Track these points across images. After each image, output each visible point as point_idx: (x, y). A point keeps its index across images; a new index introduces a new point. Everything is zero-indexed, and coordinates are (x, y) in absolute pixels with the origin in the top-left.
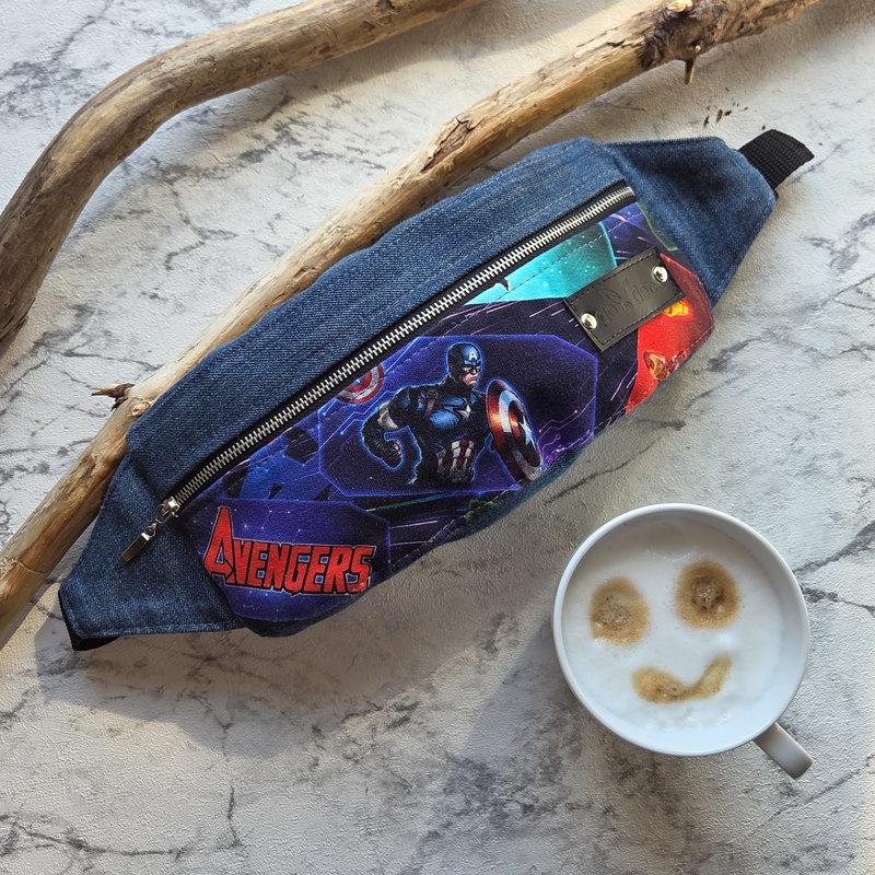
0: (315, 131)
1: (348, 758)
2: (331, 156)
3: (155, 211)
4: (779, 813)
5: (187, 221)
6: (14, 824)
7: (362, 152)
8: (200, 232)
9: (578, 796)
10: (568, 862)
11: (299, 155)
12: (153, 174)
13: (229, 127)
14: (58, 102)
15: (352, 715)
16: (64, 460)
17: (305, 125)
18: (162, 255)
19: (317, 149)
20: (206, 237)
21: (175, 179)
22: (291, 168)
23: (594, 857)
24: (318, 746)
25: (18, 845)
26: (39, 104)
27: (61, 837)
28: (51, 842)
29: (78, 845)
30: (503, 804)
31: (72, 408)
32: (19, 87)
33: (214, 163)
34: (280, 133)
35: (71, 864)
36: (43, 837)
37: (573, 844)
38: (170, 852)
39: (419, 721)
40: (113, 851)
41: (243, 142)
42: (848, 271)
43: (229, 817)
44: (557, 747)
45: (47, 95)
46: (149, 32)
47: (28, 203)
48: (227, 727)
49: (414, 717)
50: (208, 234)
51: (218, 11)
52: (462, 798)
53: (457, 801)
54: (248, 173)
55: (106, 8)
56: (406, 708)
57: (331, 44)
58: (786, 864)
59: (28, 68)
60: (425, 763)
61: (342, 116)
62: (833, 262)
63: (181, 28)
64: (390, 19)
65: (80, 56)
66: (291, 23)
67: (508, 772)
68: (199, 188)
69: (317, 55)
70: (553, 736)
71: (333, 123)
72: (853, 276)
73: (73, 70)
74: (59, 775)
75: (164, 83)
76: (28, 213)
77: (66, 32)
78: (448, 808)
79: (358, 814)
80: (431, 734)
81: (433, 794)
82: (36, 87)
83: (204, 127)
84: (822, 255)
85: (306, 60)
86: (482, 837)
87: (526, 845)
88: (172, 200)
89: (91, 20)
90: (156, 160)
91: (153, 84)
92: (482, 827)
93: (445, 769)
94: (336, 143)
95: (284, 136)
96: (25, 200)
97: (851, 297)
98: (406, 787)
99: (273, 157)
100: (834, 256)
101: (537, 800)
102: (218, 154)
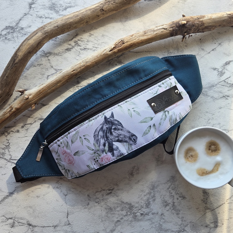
0: (84, 43)
1: (96, 202)
2: (89, 49)
3: (44, 64)
4: (205, 214)
5: (52, 67)
6: (14, 220)
7: (97, 48)
8: (56, 70)
9: (155, 211)
10: (152, 227)
11: (81, 49)
12: (43, 55)
13: (62, 42)
14: (18, 36)
15: (97, 192)
16: (23, 129)
17: (82, 41)
18: (46, 76)
19: (85, 47)
20: (57, 71)
21: (49, 56)
22: (78, 52)
23: (159, 226)
24: (89, 200)
25: (15, 225)
26: (13, 37)
27: (26, 223)
28: (23, 224)
29: (30, 225)
30: (136, 213)
31: (24, 116)
32: (7, 32)
33: (59, 51)
34: (75, 44)
35: (28, 230)
36: (21, 223)
37: (153, 223)
38: (53, 226)
39: (114, 193)
40: (38, 226)
41: (66, 46)
42: (222, 77)
43: (67, 218)
44: (149, 199)
45: (15, 35)
46: (41, 17)
47: (12, 66)
48: (66, 195)
49: (113, 192)
50: (58, 70)
51: (59, 11)
52: (125, 212)
53: (124, 213)
54: (68, 54)
55: (29, 11)
56: (111, 190)
57: (88, 21)
58: (207, 226)
59: (10, 28)
60: (116, 203)
61: (91, 39)
62: (218, 74)
63: (49, 16)
64: (103, 14)
65: (23, 24)
66: (78, 16)
67: (137, 205)
68: (55, 58)
69: (85, 24)
70: (148, 196)
71: (89, 41)
72: (223, 78)
73: (21, 28)
74: (25, 208)
75: (45, 33)
76: (12, 68)
77: (19, 18)
78: (122, 214)
79: (99, 216)
80: (117, 196)
81: (118, 211)
82: (12, 32)
83: (56, 42)
84: (216, 72)
85: (82, 25)
86: (130, 221)
87: (142, 223)
88: (48, 61)
89: (26, 14)
90: (43, 51)
91: (43, 34)
92: (130, 219)
93: (121, 205)
94: (90, 45)
95: (76, 44)
96: (11, 65)
97: (223, 83)
98: (111, 209)
99: (74, 50)
100: (219, 73)
101: (144, 212)
102: (60, 49)
